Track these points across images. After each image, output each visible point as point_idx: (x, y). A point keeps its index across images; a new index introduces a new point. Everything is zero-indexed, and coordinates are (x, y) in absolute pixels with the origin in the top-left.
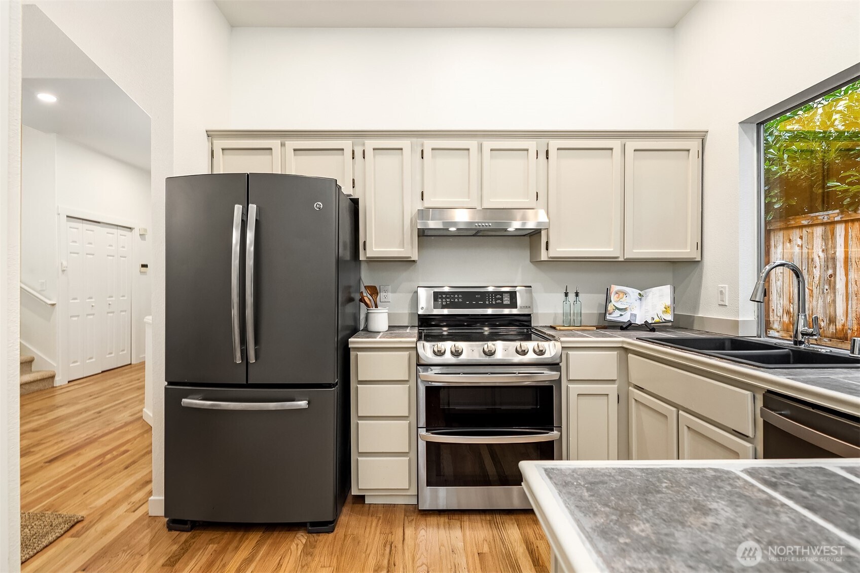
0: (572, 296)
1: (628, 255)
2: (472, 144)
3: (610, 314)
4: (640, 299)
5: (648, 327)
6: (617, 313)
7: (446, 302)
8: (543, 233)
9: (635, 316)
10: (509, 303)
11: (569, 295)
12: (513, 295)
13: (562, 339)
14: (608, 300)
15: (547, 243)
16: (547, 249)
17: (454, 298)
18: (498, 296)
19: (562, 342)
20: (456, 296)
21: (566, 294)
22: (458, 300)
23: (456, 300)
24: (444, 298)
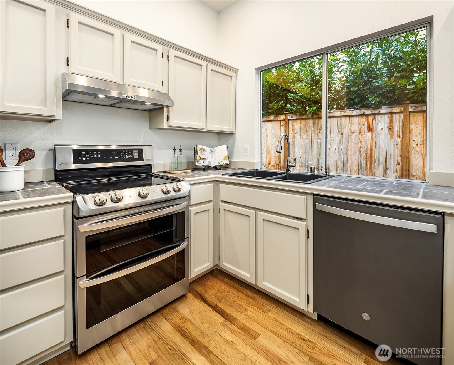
0: (178, 152)
3: (198, 162)
4: (211, 153)
5: (217, 168)
6: (201, 161)
7: (86, 157)
8: (165, 109)
9: (210, 162)
10: (138, 157)
12: (140, 152)
14: (196, 154)
15: (168, 116)
16: (168, 121)
17: (93, 155)
18: (130, 153)
20: (95, 153)
21: (175, 151)
22: (97, 156)
23: (95, 156)
24: (84, 155)
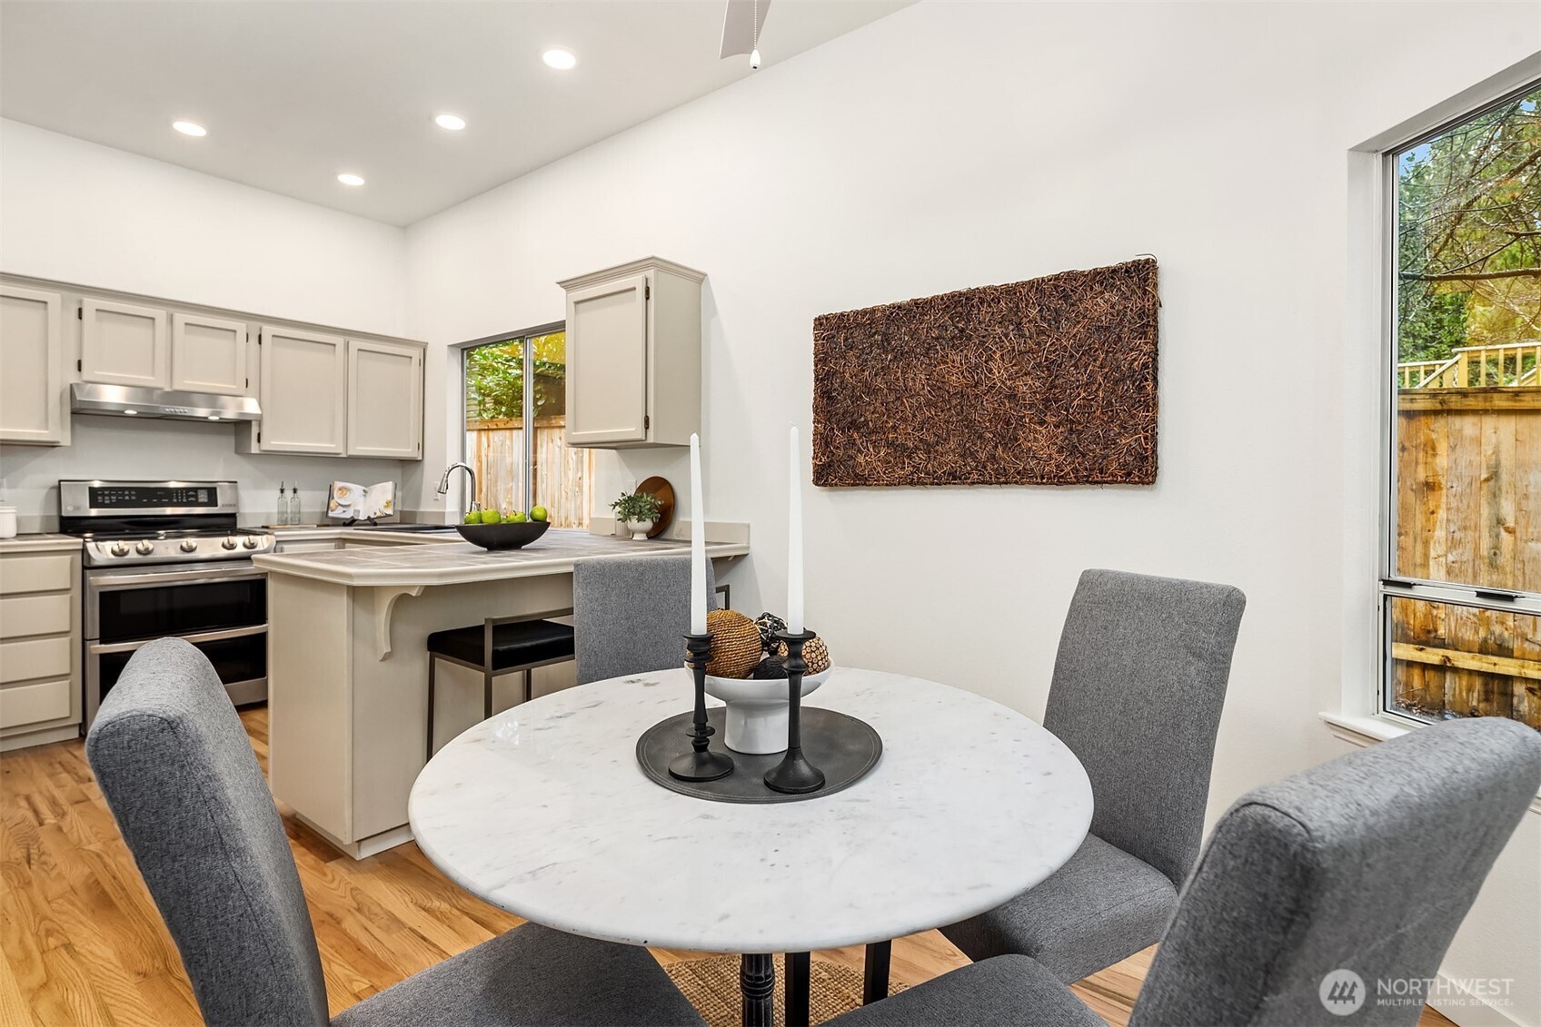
0: (289, 493)
1: (352, 452)
2: (160, 314)
3: (332, 511)
4: (365, 496)
5: (372, 523)
6: (340, 509)
7: (111, 499)
8: (254, 424)
9: (359, 511)
10: (206, 500)
11: (286, 492)
12: (212, 493)
13: (276, 533)
14: (331, 497)
15: (259, 435)
16: (259, 441)
17: (124, 495)
18: (191, 493)
19: (276, 536)
20: (127, 492)
21: (282, 491)
23: (127, 498)
24: (106, 495)
